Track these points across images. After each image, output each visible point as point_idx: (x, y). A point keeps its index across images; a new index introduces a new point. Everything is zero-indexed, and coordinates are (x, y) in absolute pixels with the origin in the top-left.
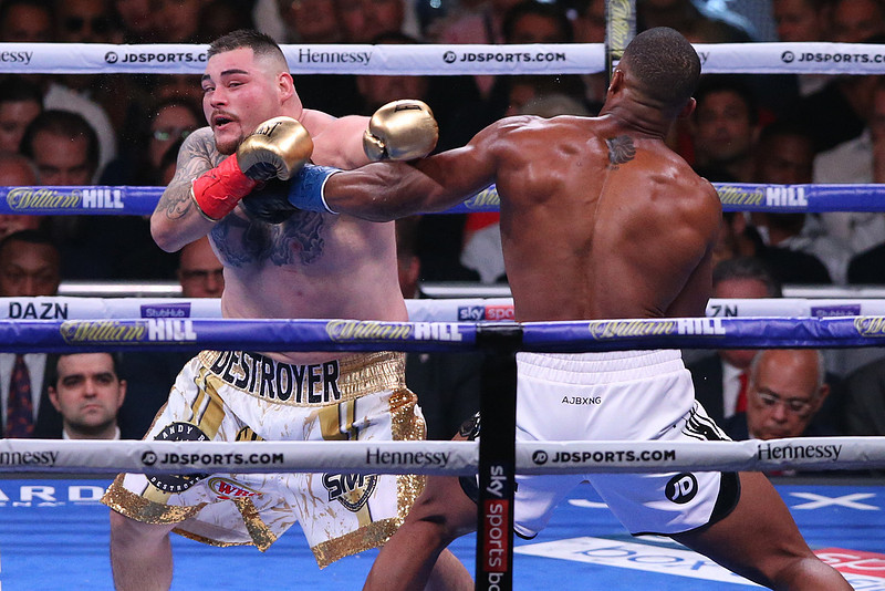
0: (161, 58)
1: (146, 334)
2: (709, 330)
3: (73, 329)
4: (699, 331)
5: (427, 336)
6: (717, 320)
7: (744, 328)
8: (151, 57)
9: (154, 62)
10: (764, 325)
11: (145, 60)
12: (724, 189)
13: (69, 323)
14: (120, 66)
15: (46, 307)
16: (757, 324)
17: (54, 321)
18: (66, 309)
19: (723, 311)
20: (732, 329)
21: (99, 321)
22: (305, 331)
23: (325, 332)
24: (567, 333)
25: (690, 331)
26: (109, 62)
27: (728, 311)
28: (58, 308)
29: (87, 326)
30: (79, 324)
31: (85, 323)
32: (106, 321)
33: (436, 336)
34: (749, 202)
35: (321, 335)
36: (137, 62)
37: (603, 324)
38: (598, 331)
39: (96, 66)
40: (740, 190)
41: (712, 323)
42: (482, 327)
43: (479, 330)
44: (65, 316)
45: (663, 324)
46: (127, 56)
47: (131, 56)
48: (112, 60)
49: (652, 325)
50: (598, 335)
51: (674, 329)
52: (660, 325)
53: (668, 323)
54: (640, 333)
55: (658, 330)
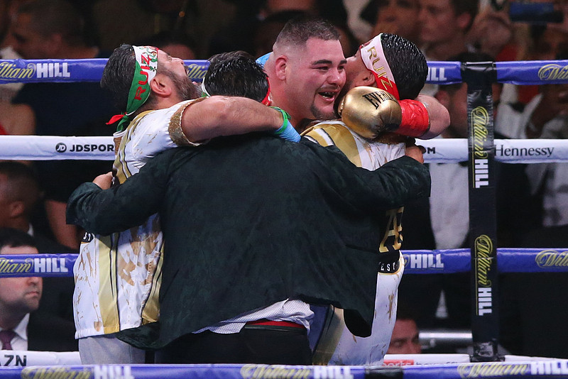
0: (102, 148)
1: (93, 377)
2: (556, 371)
5: (324, 377)
6: (564, 363)
8: (94, 147)
9: (96, 151)
11: (89, 150)
13: (29, 369)
14: (69, 154)
15: (8, 359)
17: (16, 367)
18: (25, 360)
21: (54, 367)
23: (239, 374)
24: (439, 374)
25: (541, 372)
26: (59, 151)
28: (18, 359)
29: (44, 371)
30: (37, 369)
32: (59, 367)
33: (332, 377)
36: (83, 152)
37: (469, 367)
39: (48, 154)
41: (559, 365)
42: (370, 370)
43: (368, 372)
44: (24, 364)
45: (519, 365)
46: (74, 146)
47: (78, 146)
48: (62, 150)
49: (509, 367)
50: (465, 375)
51: (527, 370)
52: (516, 367)
53: (523, 365)
54: (500, 373)
55: (515, 371)
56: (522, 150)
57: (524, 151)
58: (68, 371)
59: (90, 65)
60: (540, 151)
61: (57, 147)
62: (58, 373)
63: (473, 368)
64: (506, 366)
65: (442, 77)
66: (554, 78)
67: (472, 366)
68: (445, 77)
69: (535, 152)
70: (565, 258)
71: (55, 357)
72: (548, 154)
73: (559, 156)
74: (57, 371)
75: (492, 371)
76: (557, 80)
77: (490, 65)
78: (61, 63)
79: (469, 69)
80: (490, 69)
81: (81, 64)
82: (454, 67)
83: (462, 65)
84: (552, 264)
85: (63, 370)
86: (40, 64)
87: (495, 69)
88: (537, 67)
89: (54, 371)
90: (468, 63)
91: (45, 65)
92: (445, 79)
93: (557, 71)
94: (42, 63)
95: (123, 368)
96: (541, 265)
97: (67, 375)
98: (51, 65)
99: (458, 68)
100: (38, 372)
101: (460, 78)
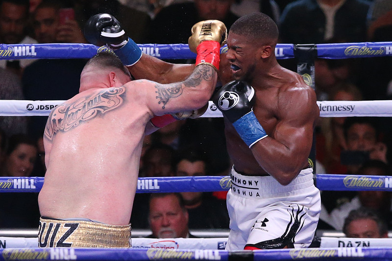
1: (49, 256)
2: (355, 254)
3: (9, 254)
4: (349, 255)
5: (202, 257)
6: (360, 249)
7: (374, 253)
10: (385, 252)
12: (362, 179)
13: (7, 250)
14: (35, 112)
16: (381, 251)
18: (5, 243)
19: (362, 244)
20: (368, 253)
21: (24, 249)
22: (136, 255)
23: (146, 254)
24: (278, 256)
25: (345, 255)
26: (29, 110)
27: (364, 245)
28: (1, 243)
29: (17, 251)
30: (12, 250)
31: (16, 250)
33: (206, 257)
34: (375, 186)
35: (144, 257)
36: (44, 110)
38: (295, 254)
39: (22, 112)
40: (370, 179)
41: (356, 250)
42: (232, 253)
43: (230, 254)
44: (4, 247)
45: (330, 251)
46: (38, 106)
47: (41, 106)
48: (30, 108)
49: (324, 251)
50: (295, 257)
51: (336, 254)
52: (328, 251)
53: (333, 250)
54: (318, 256)
55: (327, 254)
56: (333, 107)
57: (335, 108)
58: (33, 252)
59: (50, 48)
60: (346, 108)
61: (27, 107)
62: (26, 253)
63: (300, 252)
64: (322, 251)
65: (281, 54)
66: (355, 54)
67: (299, 251)
68: (283, 54)
69: (342, 108)
70: (362, 181)
71: (25, 241)
72: (351, 110)
73: (359, 112)
74: (26, 251)
75: (313, 254)
76: (357, 56)
77: (313, 46)
78: (30, 47)
79: (299, 49)
80: (313, 48)
81: (43, 47)
82: (289, 48)
83: (294, 46)
84: (354, 185)
85: (30, 251)
86: (17, 47)
87: (316, 48)
88: (344, 47)
89: (24, 252)
90: (298, 45)
91: (20, 47)
92: (283, 55)
93: (357, 50)
94: (18, 46)
95: (69, 250)
96: (347, 185)
97: (32, 255)
98: (24, 47)
99: (292, 48)
100: (13, 252)
101: (293, 55)
